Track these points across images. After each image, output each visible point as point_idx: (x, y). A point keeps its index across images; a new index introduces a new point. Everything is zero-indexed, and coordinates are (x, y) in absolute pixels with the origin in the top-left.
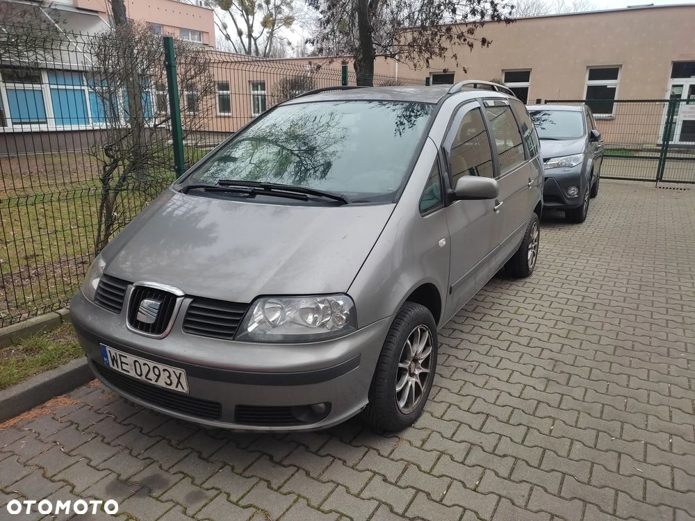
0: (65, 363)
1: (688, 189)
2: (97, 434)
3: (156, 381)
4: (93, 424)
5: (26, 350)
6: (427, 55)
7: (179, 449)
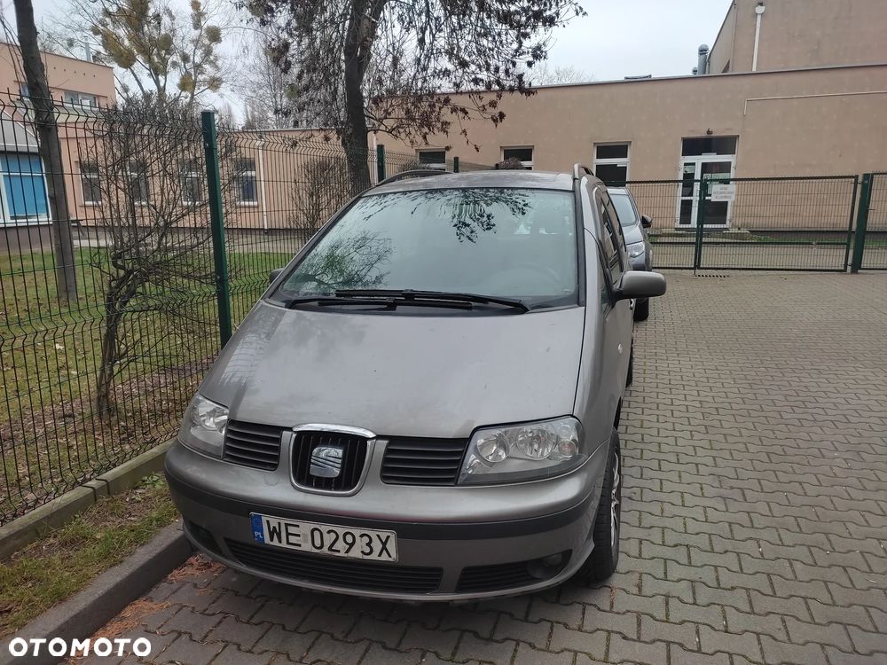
0: (131, 554)
1: (728, 276)
2: (227, 643)
3: (347, 552)
4: (211, 630)
5: (64, 544)
6: (426, 130)
7: (351, 642)
